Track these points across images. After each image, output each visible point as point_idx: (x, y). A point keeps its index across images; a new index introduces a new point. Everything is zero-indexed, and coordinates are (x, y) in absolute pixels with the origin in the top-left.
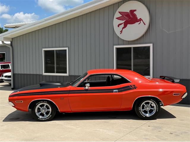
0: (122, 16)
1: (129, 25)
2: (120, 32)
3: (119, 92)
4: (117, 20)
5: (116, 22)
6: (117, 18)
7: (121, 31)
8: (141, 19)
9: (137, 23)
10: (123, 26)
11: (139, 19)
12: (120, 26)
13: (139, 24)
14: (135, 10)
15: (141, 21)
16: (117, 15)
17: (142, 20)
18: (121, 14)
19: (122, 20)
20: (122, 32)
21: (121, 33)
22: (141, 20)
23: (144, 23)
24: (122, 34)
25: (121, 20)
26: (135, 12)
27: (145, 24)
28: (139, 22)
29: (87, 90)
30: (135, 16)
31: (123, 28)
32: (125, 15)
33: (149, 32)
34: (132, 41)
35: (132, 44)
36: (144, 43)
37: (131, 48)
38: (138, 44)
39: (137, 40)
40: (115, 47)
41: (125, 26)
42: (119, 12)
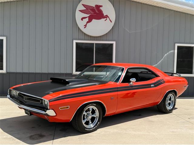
0: (85, 9)
1: (94, 20)
2: (84, 26)
4: (81, 12)
5: (79, 15)
7: (86, 26)
8: (107, 15)
9: (103, 20)
10: (87, 20)
11: (105, 16)
12: (83, 20)
13: (105, 20)
14: (101, 6)
15: (108, 18)
16: (80, 7)
17: (108, 17)
18: (85, 7)
19: (87, 14)
20: (86, 27)
21: (85, 28)
22: (107, 16)
23: (110, 20)
25: (85, 13)
26: (101, 8)
27: (111, 22)
28: (106, 19)
30: (101, 12)
31: (88, 22)
32: (90, 9)
33: (112, 31)
34: (94, 37)
35: (94, 40)
36: (106, 40)
37: (93, 44)
38: (100, 40)
39: (101, 36)
40: (75, 42)
41: (90, 21)
42: (83, 5)
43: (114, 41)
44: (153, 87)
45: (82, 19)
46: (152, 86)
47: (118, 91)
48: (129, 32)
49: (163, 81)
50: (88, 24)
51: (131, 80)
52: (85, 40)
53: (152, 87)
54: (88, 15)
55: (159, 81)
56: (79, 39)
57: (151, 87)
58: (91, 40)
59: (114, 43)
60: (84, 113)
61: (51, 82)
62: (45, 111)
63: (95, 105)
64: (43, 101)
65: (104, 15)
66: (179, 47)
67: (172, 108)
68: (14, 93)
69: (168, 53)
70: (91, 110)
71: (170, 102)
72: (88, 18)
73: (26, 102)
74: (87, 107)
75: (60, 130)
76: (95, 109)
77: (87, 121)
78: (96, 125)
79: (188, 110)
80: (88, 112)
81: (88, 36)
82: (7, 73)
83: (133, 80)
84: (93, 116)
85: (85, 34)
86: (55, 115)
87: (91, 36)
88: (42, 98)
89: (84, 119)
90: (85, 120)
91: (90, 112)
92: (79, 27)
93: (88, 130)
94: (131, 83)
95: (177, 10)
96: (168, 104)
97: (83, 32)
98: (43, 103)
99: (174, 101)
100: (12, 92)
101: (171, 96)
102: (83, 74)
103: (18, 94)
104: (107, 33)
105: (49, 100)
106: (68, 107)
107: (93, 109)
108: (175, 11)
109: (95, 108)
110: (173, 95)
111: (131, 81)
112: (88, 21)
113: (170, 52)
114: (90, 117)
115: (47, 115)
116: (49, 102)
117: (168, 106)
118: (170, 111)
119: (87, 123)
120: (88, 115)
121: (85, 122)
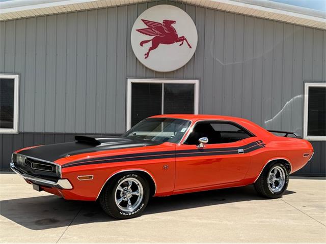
0: (147, 27)
2: (145, 55)
3: (245, 152)
4: (139, 33)
5: (136, 38)
6: (138, 30)
7: (147, 54)
8: (183, 37)
9: (177, 44)
10: (150, 44)
11: (181, 38)
12: (144, 45)
13: (181, 45)
14: (174, 22)
15: (185, 41)
16: (139, 24)
17: (186, 39)
18: (146, 24)
19: (149, 35)
20: (148, 56)
21: (146, 58)
22: (183, 39)
23: (189, 45)
24: (148, 58)
25: (146, 34)
26: (173, 25)
27: (190, 47)
28: (181, 43)
29: (201, 150)
30: (173, 31)
31: (151, 49)
32: (155, 28)
33: (192, 61)
34: (163, 73)
35: (163, 78)
36: (183, 78)
37: (161, 84)
38: (173, 78)
39: (173, 72)
40: (130, 81)
41: (154, 47)
42: (143, 20)
43: (196, 79)
44: (242, 152)
45: (142, 44)
46: (240, 150)
47: (176, 156)
48: (222, 64)
49: (261, 144)
50: (151, 51)
51: (200, 140)
52: (146, 78)
53: (240, 153)
54: (152, 37)
55: (254, 143)
56: (136, 77)
57: (237, 153)
58: (156, 78)
59: (197, 82)
60: (119, 188)
61: (76, 143)
62: (56, 182)
63: (136, 176)
64: (57, 168)
65: (179, 37)
66: (311, 89)
67: (280, 190)
68: (20, 160)
69: (292, 100)
70: (130, 184)
71: (278, 180)
72: (151, 42)
73: (34, 172)
74: (123, 179)
75: (85, 215)
76: (137, 184)
77: (123, 201)
78: (139, 207)
79: (313, 195)
80: (126, 187)
81: (153, 71)
82: (20, 133)
83: (204, 140)
84: (134, 193)
85: (146, 68)
86: (71, 187)
87: (156, 72)
88: (53, 163)
89: (119, 197)
90: (121, 200)
91: (130, 187)
92: (136, 58)
93: (124, 214)
94: (201, 145)
95: (306, 25)
96: (274, 184)
97: (143, 65)
98: (57, 171)
99: (284, 178)
100: (18, 157)
101: (279, 170)
102: (134, 133)
103: (26, 160)
104: (184, 66)
105: (62, 166)
106: (91, 177)
107: (133, 182)
108: (302, 26)
109: (137, 182)
110: (282, 168)
111: (200, 142)
112: (151, 46)
113: (295, 98)
114: (129, 196)
115: (59, 187)
116: (62, 168)
117: (274, 187)
118: (277, 196)
119: (124, 204)
120: (125, 192)
121: (120, 202)
